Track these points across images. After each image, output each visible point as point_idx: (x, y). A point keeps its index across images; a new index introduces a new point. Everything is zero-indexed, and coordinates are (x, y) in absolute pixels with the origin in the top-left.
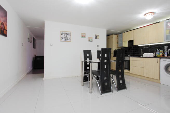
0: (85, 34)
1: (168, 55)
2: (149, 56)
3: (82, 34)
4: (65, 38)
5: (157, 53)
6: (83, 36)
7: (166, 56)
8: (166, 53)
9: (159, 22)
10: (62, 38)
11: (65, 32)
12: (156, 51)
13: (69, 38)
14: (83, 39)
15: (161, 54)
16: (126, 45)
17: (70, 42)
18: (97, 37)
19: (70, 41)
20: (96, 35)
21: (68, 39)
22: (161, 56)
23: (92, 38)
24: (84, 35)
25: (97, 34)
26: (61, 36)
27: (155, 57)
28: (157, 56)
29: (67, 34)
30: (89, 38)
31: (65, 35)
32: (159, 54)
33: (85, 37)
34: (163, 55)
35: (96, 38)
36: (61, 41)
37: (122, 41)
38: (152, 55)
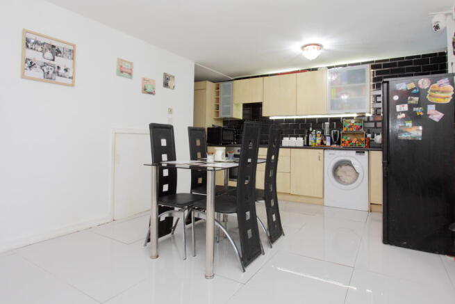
0: (131, 64)
1: (332, 143)
2: (293, 145)
3: (120, 61)
4: (45, 64)
5: (310, 138)
6: (125, 71)
7: (328, 143)
8: (328, 138)
9: (316, 69)
10: (32, 65)
11: (48, 41)
12: (309, 133)
13: (66, 70)
14: (123, 80)
15: (318, 141)
16: (238, 114)
17: (72, 85)
18: (170, 82)
19: (70, 81)
20: (165, 75)
21: (62, 71)
22: (319, 145)
23: (154, 81)
24: (126, 66)
25: (170, 73)
26: (23, 53)
27: (307, 146)
28: (310, 144)
29: (56, 52)
30: (144, 79)
31: (49, 55)
32: (315, 141)
33: (130, 74)
34: (322, 143)
35: (166, 85)
36: (23, 76)
37: (229, 102)
38: (300, 141)
